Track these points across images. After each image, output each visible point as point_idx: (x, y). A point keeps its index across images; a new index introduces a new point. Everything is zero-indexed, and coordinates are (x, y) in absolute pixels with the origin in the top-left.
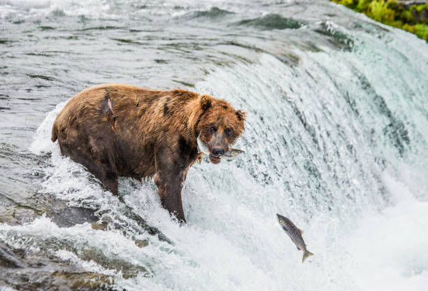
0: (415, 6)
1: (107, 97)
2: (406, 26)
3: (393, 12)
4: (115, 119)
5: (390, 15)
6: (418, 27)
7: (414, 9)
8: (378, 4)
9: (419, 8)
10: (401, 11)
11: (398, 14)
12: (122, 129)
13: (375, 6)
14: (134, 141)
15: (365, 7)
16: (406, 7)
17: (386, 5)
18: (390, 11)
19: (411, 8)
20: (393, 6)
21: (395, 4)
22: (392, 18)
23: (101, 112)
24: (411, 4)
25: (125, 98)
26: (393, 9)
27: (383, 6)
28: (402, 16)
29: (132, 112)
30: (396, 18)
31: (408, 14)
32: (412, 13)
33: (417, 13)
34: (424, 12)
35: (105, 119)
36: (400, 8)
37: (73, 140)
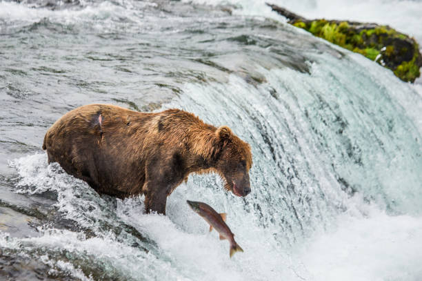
0: (365, 30)
1: (99, 113)
2: (357, 49)
3: (344, 36)
4: (102, 134)
5: (341, 39)
6: (368, 50)
7: (364, 33)
8: (330, 28)
9: (369, 33)
10: (352, 35)
11: (348, 38)
12: (108, 144)
13: (328, 29)
14: (120, 157)
15: (317, 30)
16: (357, 32)
17: (338, 30)
18: (341, 35)
19: (361, 32)
20: (344, 31)
21: (346, 28)
22: (343, 41)
23: (90, 124)
24: (361, 29)
25: (116, 116)
26: (344, 33)
27: (335, 30)
28: (352, 40)
29: (121, 130)
30: (347, 42)
31: (359, 38)
32: (362, 37)
33: (367, 38)
34: (374, 36)
35: (92, 132)
36: (351, 32)
37: (58, 147)
